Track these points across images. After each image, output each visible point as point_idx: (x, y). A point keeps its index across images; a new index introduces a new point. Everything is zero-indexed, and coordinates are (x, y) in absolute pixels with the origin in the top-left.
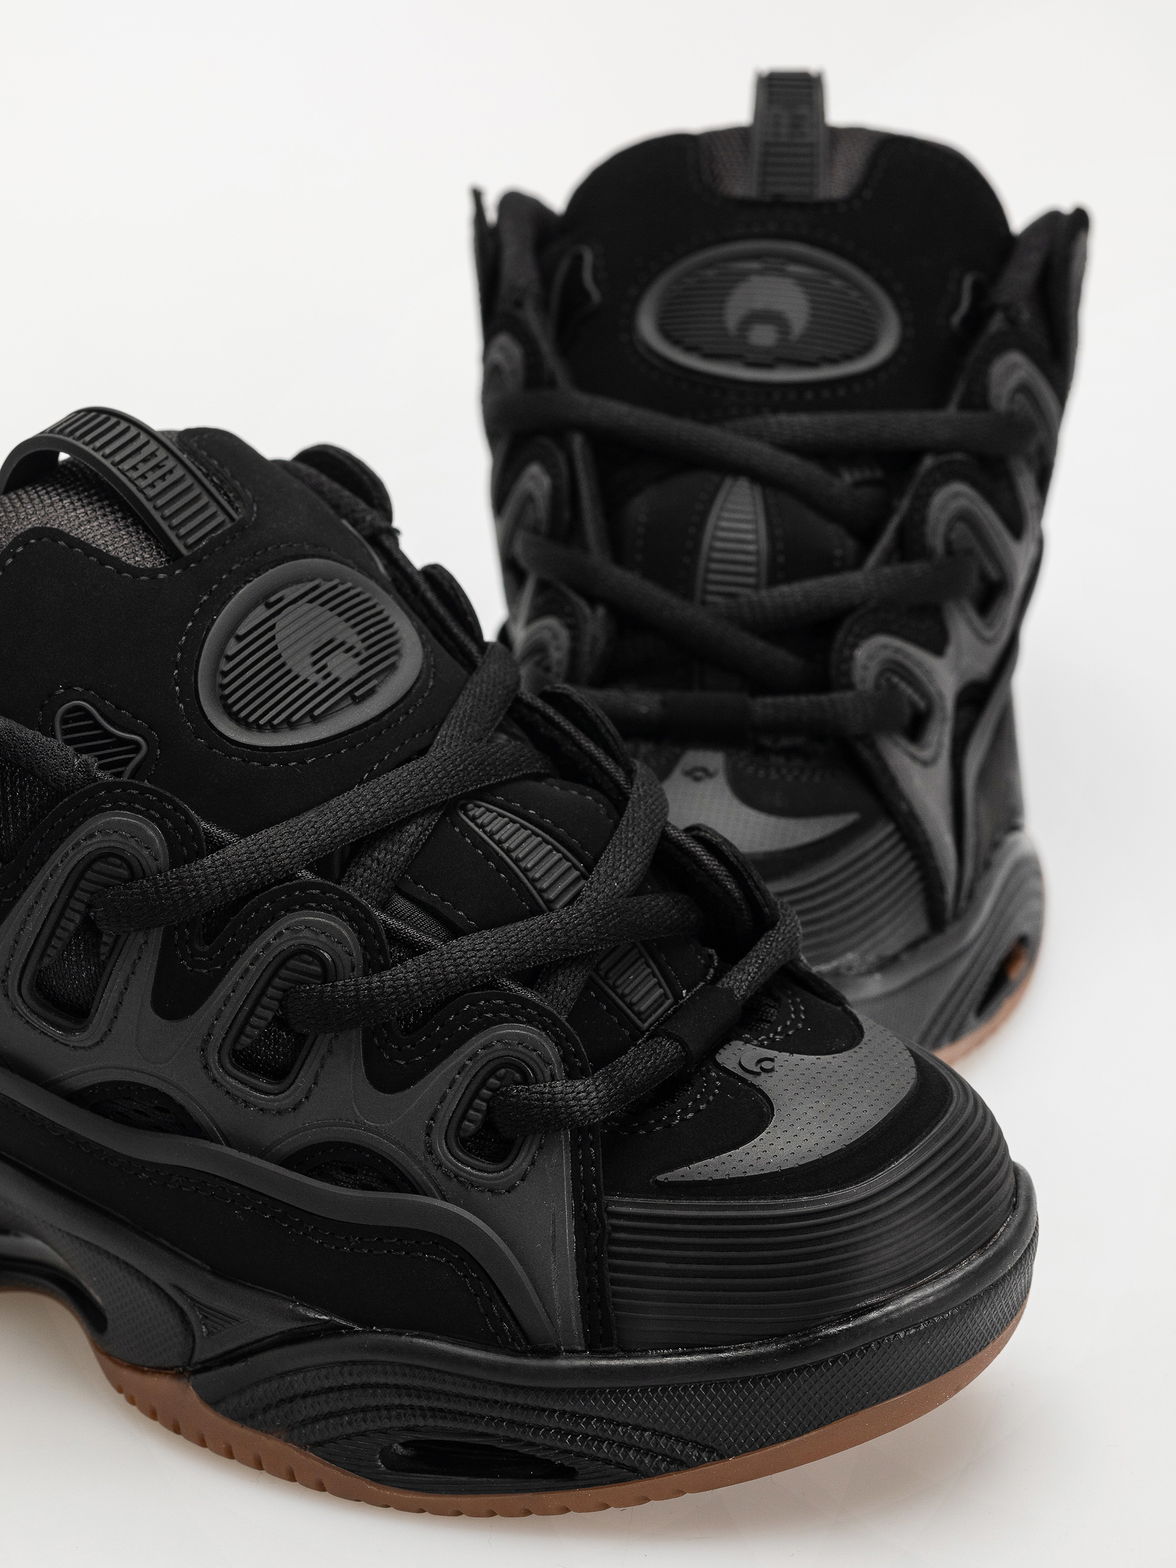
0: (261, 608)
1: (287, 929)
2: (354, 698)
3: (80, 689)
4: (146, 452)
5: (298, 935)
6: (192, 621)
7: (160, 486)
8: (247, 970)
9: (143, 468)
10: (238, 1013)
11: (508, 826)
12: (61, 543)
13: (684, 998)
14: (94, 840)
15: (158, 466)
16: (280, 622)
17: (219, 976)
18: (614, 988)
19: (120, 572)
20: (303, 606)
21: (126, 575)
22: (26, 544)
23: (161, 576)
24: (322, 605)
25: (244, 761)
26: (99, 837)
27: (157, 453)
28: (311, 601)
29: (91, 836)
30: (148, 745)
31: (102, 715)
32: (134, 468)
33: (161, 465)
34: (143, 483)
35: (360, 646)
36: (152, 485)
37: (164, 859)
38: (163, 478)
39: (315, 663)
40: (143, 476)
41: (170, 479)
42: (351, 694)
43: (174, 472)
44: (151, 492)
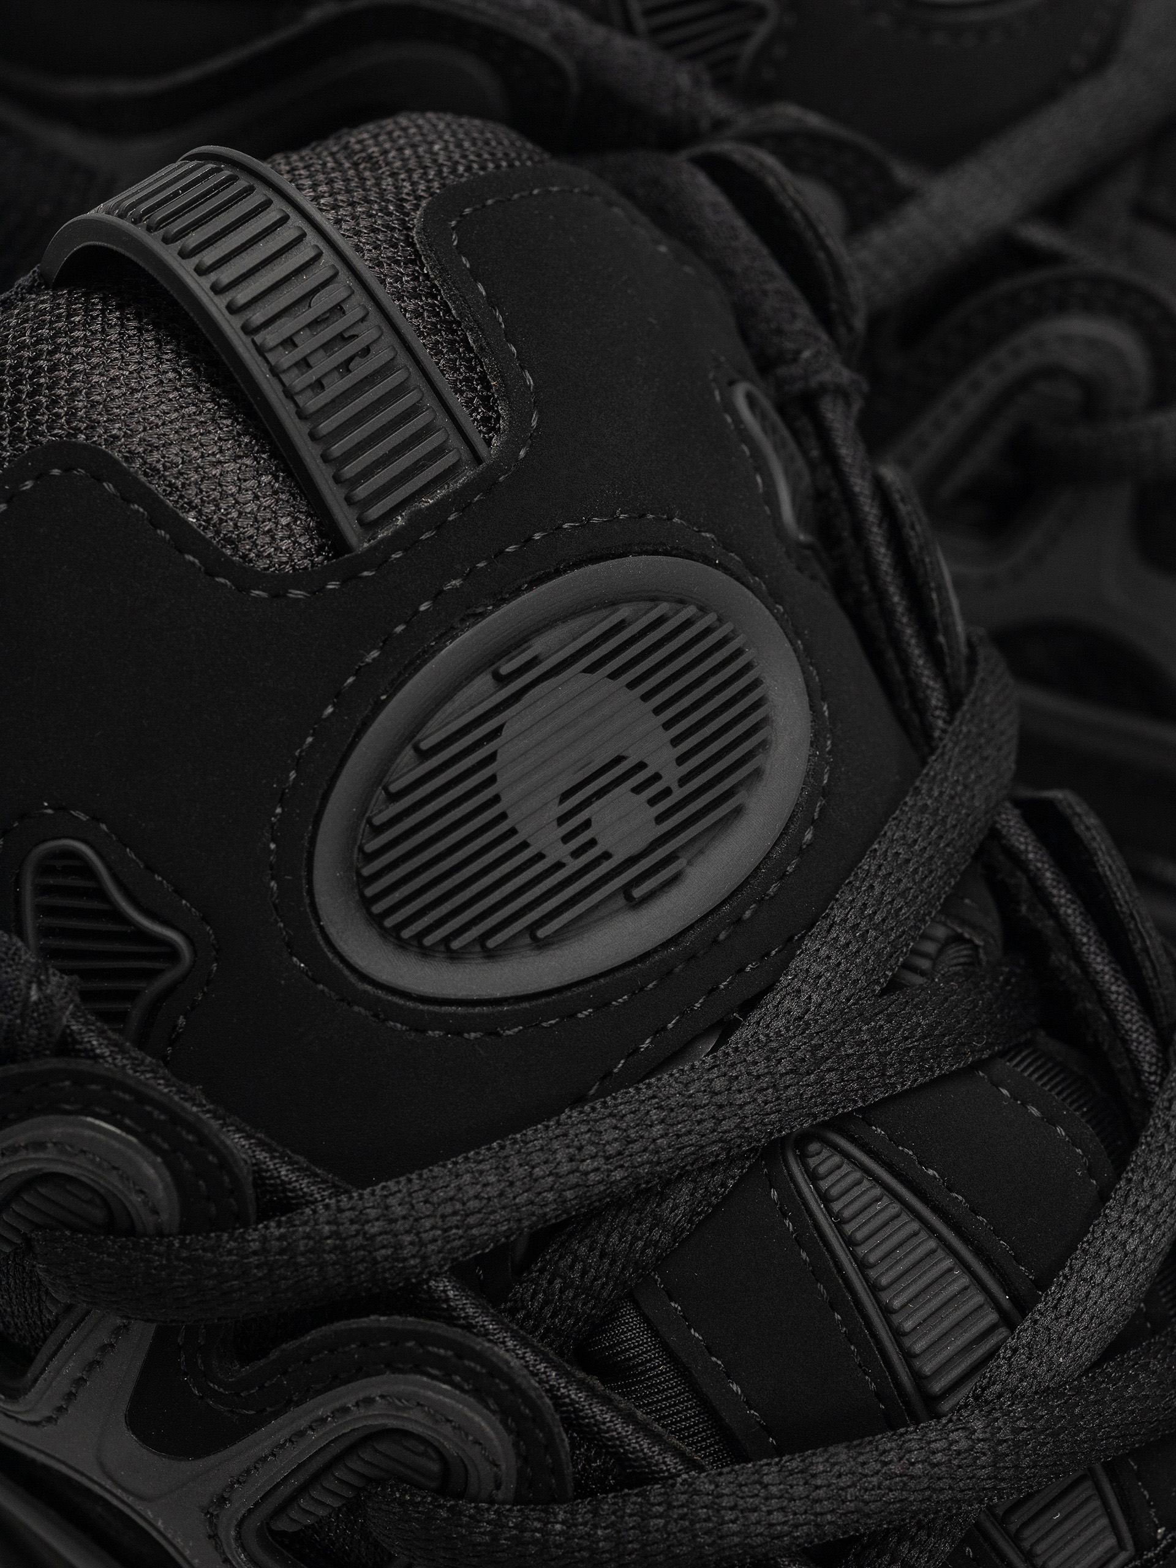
0: (484, 682)
1: (382, 1397)
2: (629, 897)
3: (83, 817)
4: (322, 303)
5: (400, 1414)
6: (334, 705)
7: (337, 385)
8: (301, 1434)
9: (307, 344)
10: (278, 1485)
11: (878, 1206)
12: (109, 487)
13: (1157, 1543)
14: (41, 1155)
15: (343, 338)
16: (515, 720)
17: (249, 1427)
18: (1015, 1539)
19: (211, 574)
20: (574, 679)
21: (222, 580)
22: (41, 476)
23: (296, 593)
24: (614, 676)
25: (376, 1016)
26: (51, 1153)
27: (346, 307)
28: (591, 669)
29: (39, 1146)
30: (195, 952)
31: (115, 877)
32: (289, 342)
33: (346, 335)
34: (298, 381)
35: (671, 775)
36: (319, 385)
37: (169, 1212)
38: (345, 366)
39: (562, 820)
40: (304, 364)
41: (362, 369)
42: (626, 890)
43: (373, 352)
44: (313, 403)
